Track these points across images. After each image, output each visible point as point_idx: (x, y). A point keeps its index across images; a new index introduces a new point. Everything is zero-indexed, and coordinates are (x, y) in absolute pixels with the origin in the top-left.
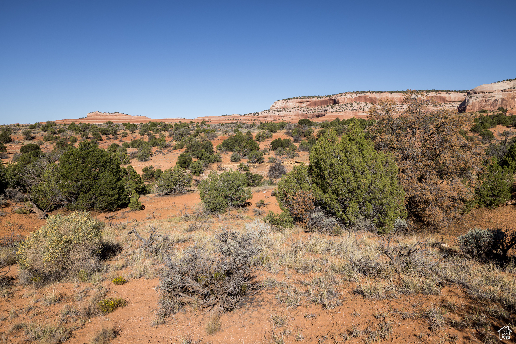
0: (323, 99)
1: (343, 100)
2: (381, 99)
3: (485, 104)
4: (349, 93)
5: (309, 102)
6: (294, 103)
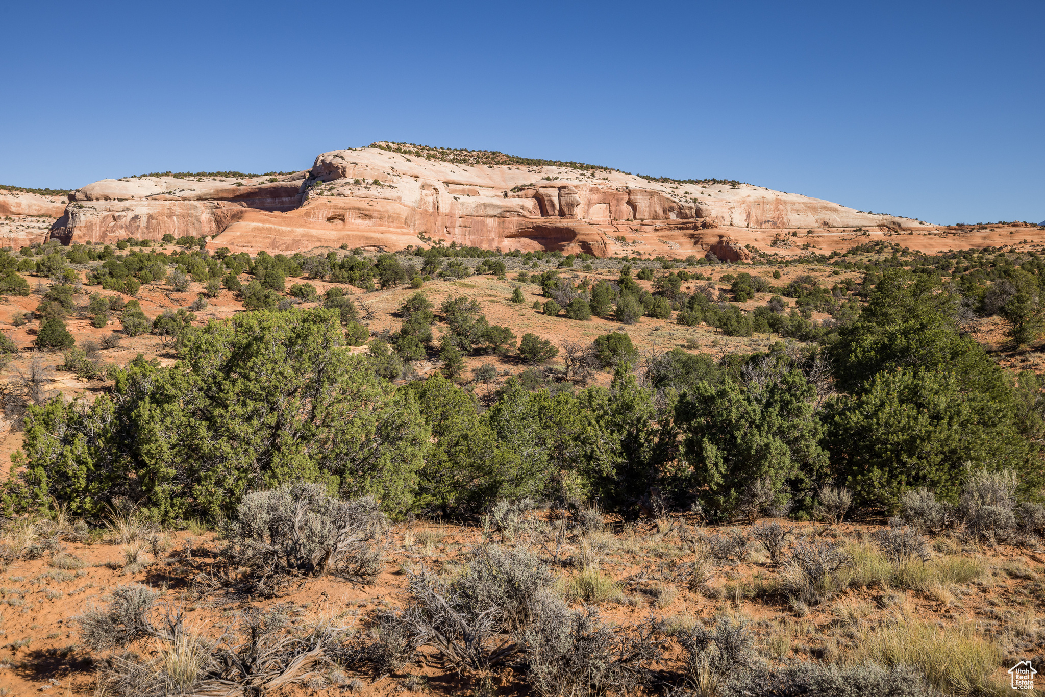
3: (113, 226)
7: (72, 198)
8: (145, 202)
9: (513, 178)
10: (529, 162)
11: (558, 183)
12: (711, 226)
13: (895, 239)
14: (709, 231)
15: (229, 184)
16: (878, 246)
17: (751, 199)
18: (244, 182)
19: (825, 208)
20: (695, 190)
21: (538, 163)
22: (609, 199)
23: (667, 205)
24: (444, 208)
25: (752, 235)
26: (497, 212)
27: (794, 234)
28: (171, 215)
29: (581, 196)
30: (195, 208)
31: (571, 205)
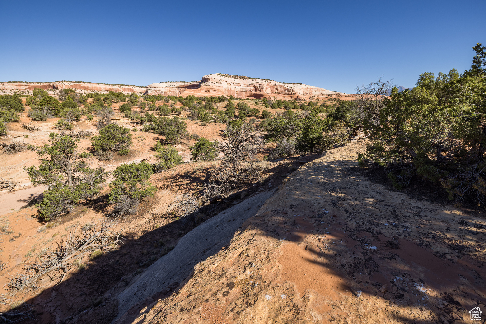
1: (62, 86)
2: (92, 87)
7: (147, 87)
8: (164, 88)
9: (249, 82)
10: (252, 78)
11: (259, 83)
12: (295, 94)
13: (338, 97)
14: (295, 95)
15: (183, 84)
16: (334, 99)
17: (305, 88)
18: (186, 83)
19: (322, 90)
20: (291, 85)
21: (255, 79)
22: (271, 87)
23: (285, 89)
24: (233, 89)
25: (304, 97)
26: (245, 90)
27: (314, 96)
28: (170, 91)
29: (265, 87)
30: (175, 90)
31: (262, 89)
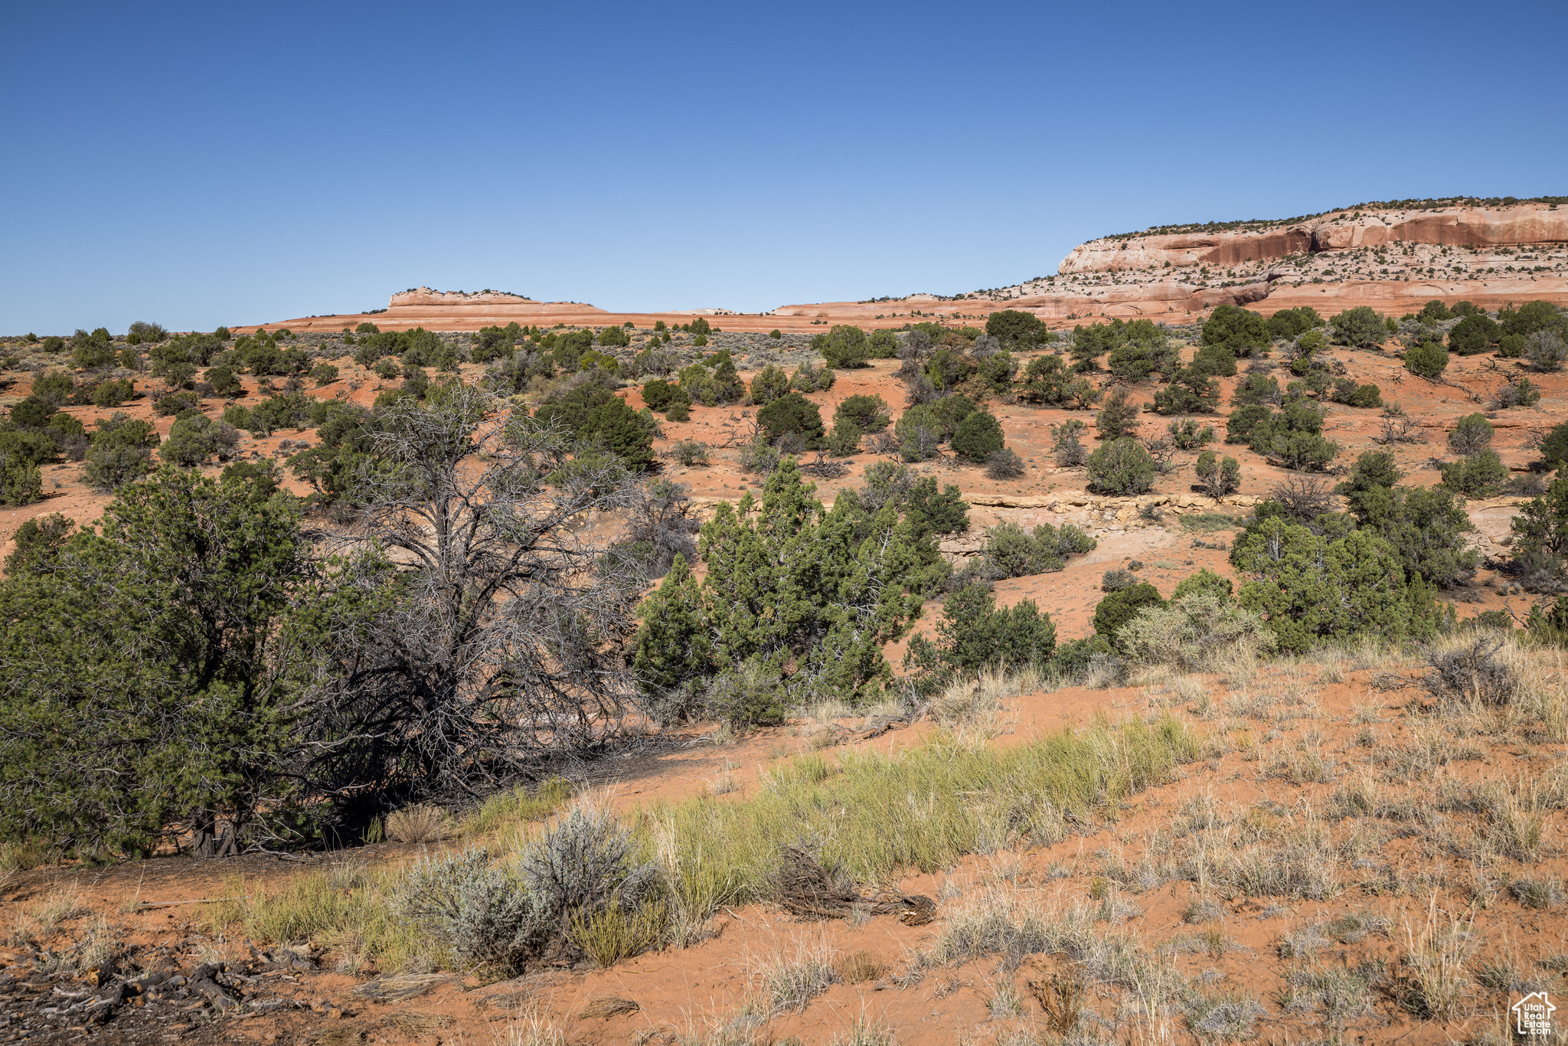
0: (1268, 233)
4: (1375, 206)
5: (1209, 244)
6: (1151, 251)
